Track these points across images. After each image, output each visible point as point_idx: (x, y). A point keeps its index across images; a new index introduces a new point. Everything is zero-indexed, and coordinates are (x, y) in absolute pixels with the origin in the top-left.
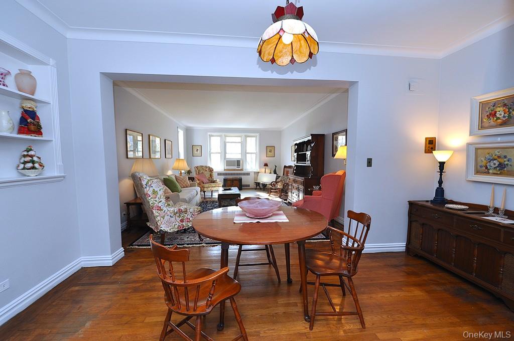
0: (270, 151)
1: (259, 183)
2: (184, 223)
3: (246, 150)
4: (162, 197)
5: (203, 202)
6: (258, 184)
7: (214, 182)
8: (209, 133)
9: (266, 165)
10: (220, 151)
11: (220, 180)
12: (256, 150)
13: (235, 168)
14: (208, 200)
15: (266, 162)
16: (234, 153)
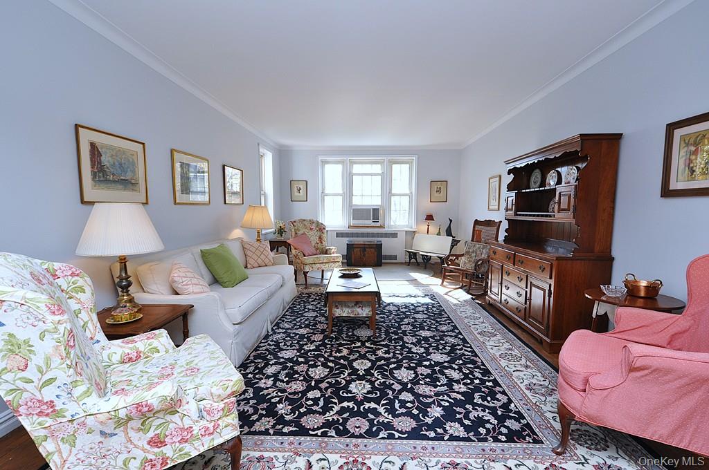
0: (439, 191)
1: (415, 254)
2: (168, 451)
3: (391, 190)
4: (56, 361)
5: (300, 296)
6: (413, 255)
7: (326, 252)
8: (320, 158)
9: (430, 218)
10: (341, 192)
11: (337, 250)
12: (410, 188)
13: (370, 222)
14: (312, 290)
15: (429, 213)
16: (368, 193)
